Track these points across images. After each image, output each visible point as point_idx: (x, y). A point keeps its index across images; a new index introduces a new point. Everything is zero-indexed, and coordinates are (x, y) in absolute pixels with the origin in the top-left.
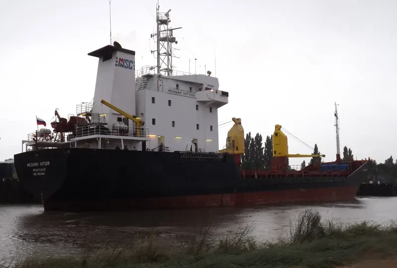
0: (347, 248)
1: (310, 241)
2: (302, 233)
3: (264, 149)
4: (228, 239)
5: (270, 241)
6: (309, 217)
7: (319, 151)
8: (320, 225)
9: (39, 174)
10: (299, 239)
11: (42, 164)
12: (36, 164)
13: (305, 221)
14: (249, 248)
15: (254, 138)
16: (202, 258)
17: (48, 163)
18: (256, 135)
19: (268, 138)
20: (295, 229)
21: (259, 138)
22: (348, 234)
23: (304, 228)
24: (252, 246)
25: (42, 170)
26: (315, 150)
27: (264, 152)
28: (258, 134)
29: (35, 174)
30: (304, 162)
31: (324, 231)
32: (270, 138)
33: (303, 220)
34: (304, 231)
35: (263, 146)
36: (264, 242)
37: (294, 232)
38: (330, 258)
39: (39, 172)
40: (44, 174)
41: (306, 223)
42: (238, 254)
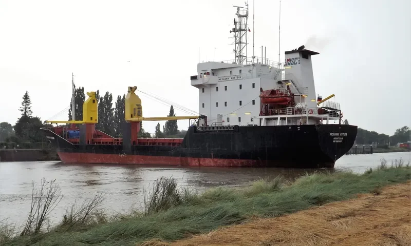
0: (203, 215)
1: (166, 210)
2: (156, 202)
3: (115, 110)
4: (74, 214)
5: (122, 213)
6: (164, 185)
7: (174, 113)
8: (175, 192)
9: (337, 141)
10: (154, 208)
11: (341, 134)
12: (337, 134)
13: (160, 188)
14: (99, 222)
15: (103, 97)
16: (43, 238)
17: (346, 134)
18: (105, 94)
19: (119, 97)
20: (149, 197)
21: (108, 98)
22: (204, 200)
23: (159, 196)
24: (102, 220)
25: (341, 139)
26: (170, 111)
27: (114, 114)
28: (107, 93)
29: (334, 141)
30: (159, 125)
31: (180, 199)
32: (122, 98)
33: (158, 187)
34: (159, 200)
35: (114, 106)
36: (115, 214)
37: (148, 200)
38: (187, 228)
39: (338, 140)
40: (341, 141)
41: (161, 191)
42: (86, 230)
